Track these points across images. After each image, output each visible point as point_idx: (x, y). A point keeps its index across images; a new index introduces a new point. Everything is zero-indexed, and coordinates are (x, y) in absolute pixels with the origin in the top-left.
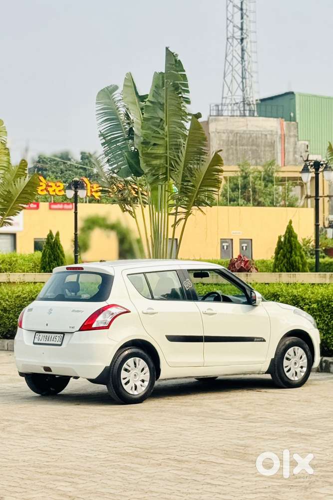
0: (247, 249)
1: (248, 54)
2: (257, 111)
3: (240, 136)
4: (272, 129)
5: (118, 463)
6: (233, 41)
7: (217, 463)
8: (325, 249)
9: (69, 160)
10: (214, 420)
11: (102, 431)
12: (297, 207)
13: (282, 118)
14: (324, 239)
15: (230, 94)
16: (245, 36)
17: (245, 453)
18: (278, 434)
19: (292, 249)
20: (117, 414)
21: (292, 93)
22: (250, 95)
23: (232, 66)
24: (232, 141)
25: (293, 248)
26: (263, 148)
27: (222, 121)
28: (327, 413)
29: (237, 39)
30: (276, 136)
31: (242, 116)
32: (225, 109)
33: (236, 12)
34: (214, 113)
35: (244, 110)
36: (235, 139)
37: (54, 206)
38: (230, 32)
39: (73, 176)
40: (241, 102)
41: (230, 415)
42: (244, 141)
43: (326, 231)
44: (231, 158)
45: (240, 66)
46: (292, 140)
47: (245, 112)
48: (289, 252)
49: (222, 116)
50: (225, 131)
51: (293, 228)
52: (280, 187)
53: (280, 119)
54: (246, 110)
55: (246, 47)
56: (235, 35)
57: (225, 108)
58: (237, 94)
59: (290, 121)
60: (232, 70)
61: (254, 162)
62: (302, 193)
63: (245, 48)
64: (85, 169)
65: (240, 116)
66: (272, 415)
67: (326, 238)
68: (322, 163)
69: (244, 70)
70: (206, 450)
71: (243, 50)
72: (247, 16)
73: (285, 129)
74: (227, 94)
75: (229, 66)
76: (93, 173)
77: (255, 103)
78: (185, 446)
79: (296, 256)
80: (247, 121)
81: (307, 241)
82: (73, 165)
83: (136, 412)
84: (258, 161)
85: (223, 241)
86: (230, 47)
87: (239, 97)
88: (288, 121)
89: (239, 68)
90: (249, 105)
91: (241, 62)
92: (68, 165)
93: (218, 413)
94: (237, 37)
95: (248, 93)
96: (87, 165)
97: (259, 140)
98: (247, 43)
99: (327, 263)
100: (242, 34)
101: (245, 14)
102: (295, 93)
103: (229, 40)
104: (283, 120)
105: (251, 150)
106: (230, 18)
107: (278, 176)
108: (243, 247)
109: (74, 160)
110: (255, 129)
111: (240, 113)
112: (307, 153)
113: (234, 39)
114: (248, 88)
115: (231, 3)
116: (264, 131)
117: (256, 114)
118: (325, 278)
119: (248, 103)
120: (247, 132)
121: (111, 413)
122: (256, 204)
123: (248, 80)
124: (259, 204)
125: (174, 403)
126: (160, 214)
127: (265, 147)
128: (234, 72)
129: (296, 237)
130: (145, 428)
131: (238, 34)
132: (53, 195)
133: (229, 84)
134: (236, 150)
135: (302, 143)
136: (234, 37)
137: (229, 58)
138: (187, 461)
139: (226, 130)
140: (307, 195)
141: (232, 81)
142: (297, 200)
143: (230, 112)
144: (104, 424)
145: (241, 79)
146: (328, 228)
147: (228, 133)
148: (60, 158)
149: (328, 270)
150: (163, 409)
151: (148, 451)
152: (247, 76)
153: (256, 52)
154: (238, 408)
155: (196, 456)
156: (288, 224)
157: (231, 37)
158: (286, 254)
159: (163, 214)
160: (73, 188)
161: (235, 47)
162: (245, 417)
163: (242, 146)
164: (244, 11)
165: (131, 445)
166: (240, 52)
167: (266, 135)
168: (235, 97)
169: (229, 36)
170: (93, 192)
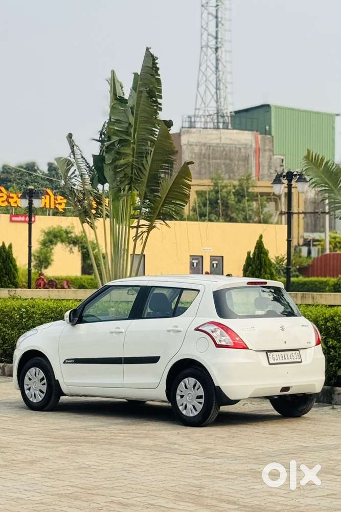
0: (218, 267)
1: (222, 64)
2: (231, 123)
3: (213, 149)
4: (246, 142)
5: (54, 507)
6: (207, 50)
7: (167, 508)
8: (299, 268)
9: (35, 171)
10: (168, 455)
11: (41, 467)
12: (271, 223)
13: (257, 131)
14: (298, 258)
15: (203, 105)
16: (219, 45)
17: (200, 496)
18: (239, 472)
19: (261, 267)
20: (60, 447)
21: (268, 106)
22: (224, 106)
23: (206, 76)
24: (204, 154)
25: (263, 265)
26: (236, 163)
27: (195, 133)
28: (294, 448)
29: (211, 48)
30: (250, 149)
31: (216, 128)
32: (197, 121)
33: (211, 20)
34: (187, 125)
35: (218, 122)
36: (208, 152)
37: (14, 219)
38: (204, 41)
39: (39, 188)
40: (215, 114)
41: (187, 449)
42: (218, 155)
43: (300, 250)
44: (203, 171)
45: (214, 76)
46: (267, 154)
47: (219, 124)
48: (258, 269)
49: (195, 128)
50: (197, 144)
51: (263, 244)
52: (254, 203)
53: (255, 132)
54: (220, 122)
55: (221, 57)
56: (210, 44)
57: (198, 119)
58: (210, 105)
59: (266, 134)
60: (206, 81)
61: (227, 176)
62: (277, 209)
63: (219, 58)
64: (51, 181)
65: (214, 128)
66: (234, 449)
67: (300, 257)
68: (295, 173)
69: (218, 80)
70: (155, 492)
71: (217, 60)
72: (223, 25)
73: (259, 142)
74: (200, 105)
75: (202, 77)
76: (60, 185)
77: (229, 115)
78: (132, 486)
79: (266, 273)
80: (220, 133)
81: (280, 259)
82: (39, 177)
83: (83, 444)
84: (232, 175)
85: (193, 257)
86: (204, 56)
87: (213, 109)
88: (263, 134)
89: (213, 78)
90: (223, 117)
91: (215, 72)
92: (34, 177)
93: (173, 447)
94: (211, 46)
95: (222, 104)
96: (54, 176)
97: (233, 154)
98: (222, 52)
99: (300, 282)
100: (216, 43)
101: (220, 22)
102: (271, 105)
103: (203, 49)
104: (258, 133)
105: (224, 164)
106: (205, 26)
107: (253, 191)
108: (213, 264)
109: (41, 172)
110: (229, 142)
111: (214, 124)
112: (282, 168)
113: (208, 48)
114: (222, 100)
115: (206, 11)
116: (238, 144)
117: (230, 127)
118: (296, 297)
119: (222, 115)
120: (221, 145)
121: (54, 445)
122: (228, 219)
123: (222, 91)
124: (232, 220)
125: (126, 435)
126: (121, 227)
127: (238, 161)
128: (208, 82)
129: (266, 253)
130: (90, 463)
131: (213, 43)
132: (14, 207)
133: (202, 96)
134: (209, 163)
135: (277, 158)
136: (207, 46)
137: (203, 68)
138: (134, 505)
139: (199, 142)
140: (281, 211)
141: (205, 92)
142: (271, 216)
143: (203, 124)
144: (44, 458)
145: (215, 90)
146: (302, 246)
147: (201, 146)
148: (25, 169)
149: (302, 290)
150: (113, 441)
151: (90, 492)
152: (222, 87)
153: (231, 62)
154: (196, 441)
155: (144, 499)
156: (257, 238)
157: (205, 46)
158: (254, 272)
159: (124, 227)
160: (27, 197)
161: (210, 56)
162: (203, 452)
163: (215, 159)
164: (219, 19)
165: (72, 484)
166: (214, 62)
167: (240, 149)
168: (208, 109)
169: (203, 45)
170: (56, 204)
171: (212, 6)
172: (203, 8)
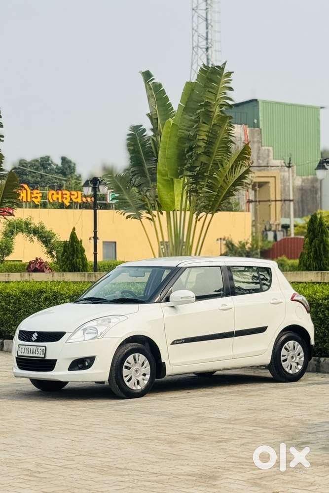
4: (236, 135)
6: (198, 50)
9: (49, 164)
13: (245, 125)
16: (209, 45)
21: (256, 100)
29: (201, 48)
30: (239, 141)
33: (201, 23)
38: (195, 42)
43: (267, 234)
46: (256, 145)
48: (72, 255)
55: (211, 56)
56: (200, 44)
59: (254, 127)
63: (210, 57)
71: (208, 59)
72: (212, 26)
73: (248, 135)
75: (194, 75)
86: (195, 56)
88: (251, 127)
94: (202, 47)
98: (212, 52)
100: (207, 44)
101: (210, 24)
102: (259, 100)
103: (194, 49)
104: (247, 126)
106: (195, 28)
113: (199, 48)
115: (196, 14)
131: (203, 43)
135: (265, 149)
136: (198, 46)
137: (195, 67)
156: (72, 230)
157: (196, 46)
161: (201, 56)
164: (209, 22)
166: (205, 61)
169: (194, 46)
170: (32, 198)
171: (202, 10)
172: (194, 12)
